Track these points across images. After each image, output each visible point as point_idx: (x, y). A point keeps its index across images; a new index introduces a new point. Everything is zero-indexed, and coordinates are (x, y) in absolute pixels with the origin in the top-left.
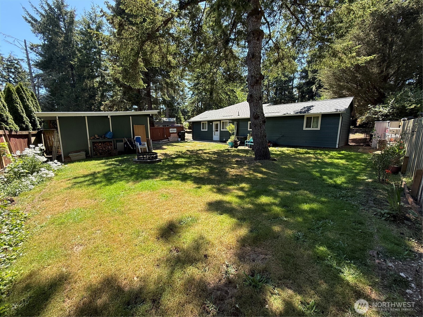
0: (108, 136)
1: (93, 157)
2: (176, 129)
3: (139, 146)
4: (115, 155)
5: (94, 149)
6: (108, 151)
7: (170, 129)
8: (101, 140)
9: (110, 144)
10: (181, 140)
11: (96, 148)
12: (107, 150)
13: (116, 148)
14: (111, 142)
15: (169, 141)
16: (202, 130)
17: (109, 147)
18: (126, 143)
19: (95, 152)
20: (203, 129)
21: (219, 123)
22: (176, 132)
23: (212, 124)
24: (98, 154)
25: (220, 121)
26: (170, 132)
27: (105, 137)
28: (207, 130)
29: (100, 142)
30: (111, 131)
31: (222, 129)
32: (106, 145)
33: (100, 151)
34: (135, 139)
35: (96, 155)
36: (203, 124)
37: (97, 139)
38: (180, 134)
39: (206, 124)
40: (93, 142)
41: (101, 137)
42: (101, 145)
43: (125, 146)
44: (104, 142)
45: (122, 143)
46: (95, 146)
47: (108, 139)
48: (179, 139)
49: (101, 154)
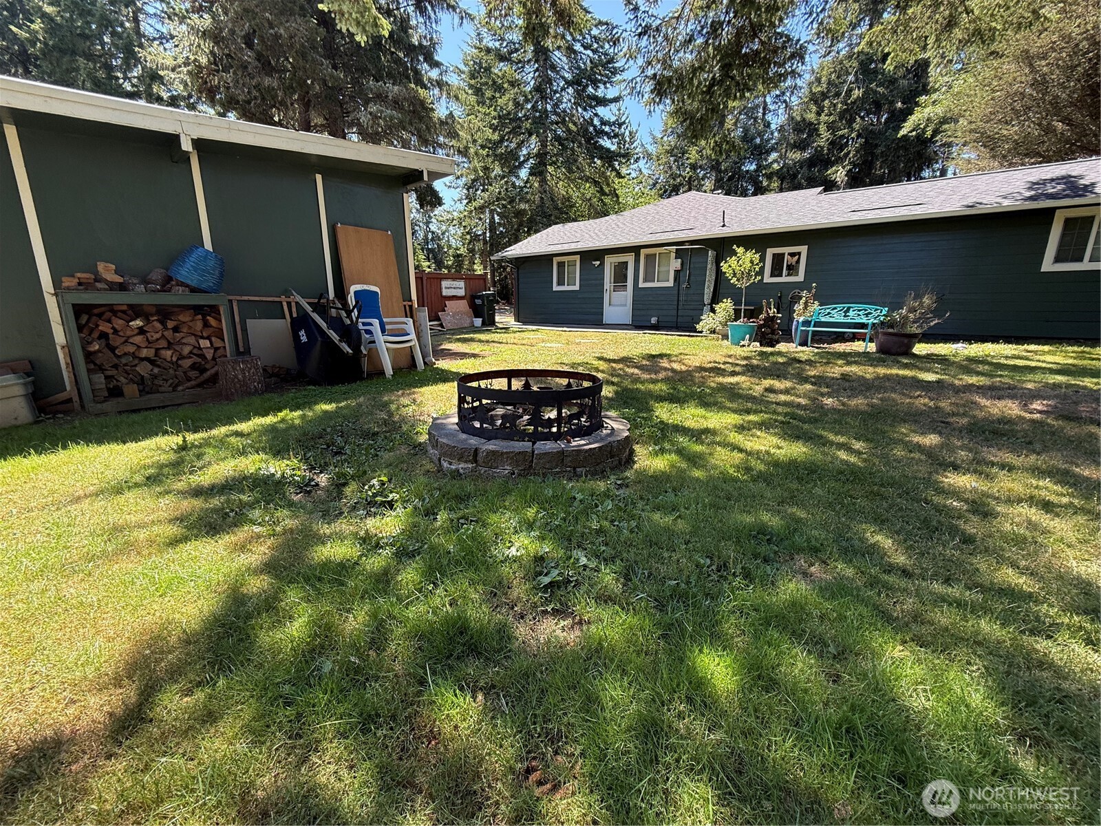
0: (186, 272)
1: (90, 406)
2: (461, 284)
3: (380, 338)
4: (249, 394)
5: (89, 356)
6: (193, 367)
7: (444, 284)
8: (139, 295)
9: (206, 325)
10: (484, 324)
11: (113, 349)
12: (186, 363)
13: (243, 352)
14: (214, 310)
15: (441, 325)
16: (556, 288)
17: (205, 343)
18: (302, 321)
19: (100, 379)
20: (560, 283)
21: (630, 258)
22: (461, 293)
23: (602, 264)
24: (131, 390)
25: (636, 250)
26: (445, 292)
27: (168, 282)
28: (577, 287)
29: (136, 311)
30: (208, 245)
31: (645, 280)
32: (176, 329)
33: (144, 369)
34: (351, 300)
35: (116, 392)
36: (561, 265)
37: (112, 287)
38: (478, 302)
39: (573, 264)
40: (79, 310)
41: (145, 281)
42: (141, 331)
43: (296, 337)
44: (164, 313)
45: (281, 326)
46: (104, 336)
47: (194, 290)
48: (478, 322)
49: (146, 387)
